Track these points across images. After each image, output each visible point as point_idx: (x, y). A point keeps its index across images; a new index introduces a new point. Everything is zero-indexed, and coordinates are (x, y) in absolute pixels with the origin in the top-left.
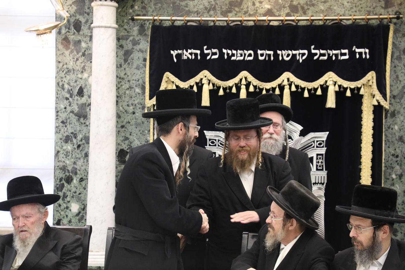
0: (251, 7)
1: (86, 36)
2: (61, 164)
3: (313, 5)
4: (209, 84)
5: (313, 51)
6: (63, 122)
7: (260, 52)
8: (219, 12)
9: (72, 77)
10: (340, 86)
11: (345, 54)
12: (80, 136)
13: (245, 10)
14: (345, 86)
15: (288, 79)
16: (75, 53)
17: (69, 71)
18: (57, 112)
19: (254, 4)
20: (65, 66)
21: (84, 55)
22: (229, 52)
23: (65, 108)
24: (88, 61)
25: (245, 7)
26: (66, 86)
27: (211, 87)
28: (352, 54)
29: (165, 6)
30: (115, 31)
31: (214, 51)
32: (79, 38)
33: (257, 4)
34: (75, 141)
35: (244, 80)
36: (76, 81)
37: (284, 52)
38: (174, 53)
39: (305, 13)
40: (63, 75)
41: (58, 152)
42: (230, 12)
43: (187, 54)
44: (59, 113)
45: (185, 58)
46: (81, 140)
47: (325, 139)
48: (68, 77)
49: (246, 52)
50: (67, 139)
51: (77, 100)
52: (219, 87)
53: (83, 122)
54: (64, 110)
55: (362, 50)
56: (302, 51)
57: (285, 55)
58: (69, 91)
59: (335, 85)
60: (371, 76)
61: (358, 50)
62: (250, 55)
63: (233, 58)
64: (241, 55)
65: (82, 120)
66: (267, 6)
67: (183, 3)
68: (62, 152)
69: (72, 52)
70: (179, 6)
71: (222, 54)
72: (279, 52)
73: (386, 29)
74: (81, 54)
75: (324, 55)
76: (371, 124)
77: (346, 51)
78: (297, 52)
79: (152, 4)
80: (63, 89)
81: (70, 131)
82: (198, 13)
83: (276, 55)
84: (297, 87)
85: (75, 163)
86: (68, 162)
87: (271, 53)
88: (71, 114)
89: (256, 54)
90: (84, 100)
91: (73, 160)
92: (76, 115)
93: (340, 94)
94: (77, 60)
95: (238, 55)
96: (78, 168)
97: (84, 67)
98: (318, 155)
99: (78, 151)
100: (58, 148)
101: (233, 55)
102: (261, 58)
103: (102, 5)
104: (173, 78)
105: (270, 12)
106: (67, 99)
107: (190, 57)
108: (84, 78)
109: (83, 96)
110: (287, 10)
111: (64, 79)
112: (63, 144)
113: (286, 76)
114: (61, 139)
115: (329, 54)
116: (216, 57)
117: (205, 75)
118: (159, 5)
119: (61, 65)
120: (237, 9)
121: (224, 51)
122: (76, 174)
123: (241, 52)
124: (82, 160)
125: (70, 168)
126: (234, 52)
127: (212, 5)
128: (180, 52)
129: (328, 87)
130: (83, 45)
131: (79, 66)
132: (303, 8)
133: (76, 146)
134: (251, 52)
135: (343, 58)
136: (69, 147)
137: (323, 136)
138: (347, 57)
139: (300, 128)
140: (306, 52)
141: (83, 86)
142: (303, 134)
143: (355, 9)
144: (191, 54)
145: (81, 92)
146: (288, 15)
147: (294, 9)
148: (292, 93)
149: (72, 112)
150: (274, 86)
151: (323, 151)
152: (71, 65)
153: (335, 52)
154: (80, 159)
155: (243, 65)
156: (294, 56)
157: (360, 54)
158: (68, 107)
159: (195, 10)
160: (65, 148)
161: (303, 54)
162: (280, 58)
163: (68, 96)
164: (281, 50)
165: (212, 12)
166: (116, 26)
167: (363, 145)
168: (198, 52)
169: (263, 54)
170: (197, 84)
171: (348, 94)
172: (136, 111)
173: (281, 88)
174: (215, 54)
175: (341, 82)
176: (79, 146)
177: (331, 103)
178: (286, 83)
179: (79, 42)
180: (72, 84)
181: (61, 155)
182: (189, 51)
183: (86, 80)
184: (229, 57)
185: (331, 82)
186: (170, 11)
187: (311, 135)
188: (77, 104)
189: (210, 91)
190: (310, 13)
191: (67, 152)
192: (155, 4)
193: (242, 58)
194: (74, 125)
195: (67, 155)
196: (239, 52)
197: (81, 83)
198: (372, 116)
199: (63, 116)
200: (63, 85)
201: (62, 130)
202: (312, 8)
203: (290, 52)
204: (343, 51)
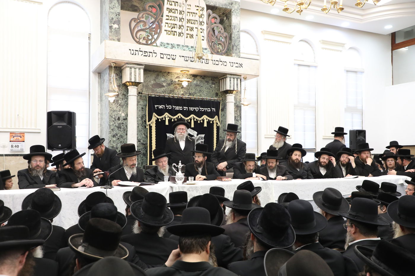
0: (177, 92)
1: (121, 98)
2: (112, 145)
3: (196, 93)
4: (168, 117)
5: (200, 108)
6: (112, 130)
7: (184, 107)
8: (167, 93)
9: (116, 113)
10: (208, 120)
11: (209, 110)
12: (119, 135)
13: (175, 93)
14: (210, 120)
15: (193, 117)
16: (117, 104)
17: (114, 111)
18: (110, 126)
19: (178, 92)
20: (113, 109)
21: (120, 105)
22: (174, 107)
23: (113, 124)
24: (121, 107)
25: (175, 92)
26: (113, 116)
27: (169, 118)
28: (211, 110)
29: (149, 89)
30: (136, 97)
31: (169, 106)
32: (118, 99)
33: (179, 92)
34: (117, 137)
35: (180, 116)
36: (117, 115)
37: (191, 108)
38: (156, 106)
39: (193, 96)
40: (112, 112)
41: (111, 141)
42: (171, 93)
43: (161, 107)
44: (111, 126)
45: (160, 108)
46: (119, 137)
47: (203, 137)
48: (114, 113)
49: (180, 107)
50: (114, 136)
51: (117, 122)
52: (172, 119)
53: (120, 130)
54: (112, 125)
55: (214, 109)
56: (197, 108)
57: (192, 109)
58: (114, 118)
59: (206, 119)
60: (216, 117)
61: (213, 109)
62: (181, 108)
63: (175, 109)
64: (178, 108)
65: (119, 129)
66: (183, 93)
67: (155, 89)
68: (112, 141)
69: (115, 104)
70: (154, 90)
71: (172, 107)
72: (190, 108)
73: (220, 103)
74: (119, 105)
75: (203, 110)
76: (216, 132)
77: (210, 109)
78: (195, 108)
79: (144, 88)
80: (112, 117)
81: (115, 133)
82: (160, 93)
83: (189, 109)
84: (196, 119)
85: (117, 145)
86: (114, 145)
87: (187, 108)
88: (115, 127)
89: (183, 108)
90: (120, 122)
91: (116, 144)
92: (117, 127)
93: (208, 122)
94: (117, 107)
95: (177, 108)
96: (118, 146)
97: (120, 109)
98: (201, 142)
99: (118, 141)
100: (110, 139)
101: (175, 108)
102: (185, 109)
103: (134, 88)
104: (156, 115)
105: (183, 94)
106: (114, 121)
107: (162, 108)
108: (120, 113)
109: (119, 120)
110: (188, 95)
111: (113, 114)
112: (112, 138)
113: (192, 116)
114: (111, 136)
115: (204, 110)
116: (171, 108)
117: (167, 115)
118: (147, 89)
119: (111, 108)
120: (173, 93)
121: (173, 106)
122: (117, 149)
123: (178, 107)
124: (119, 144)
125: (115, 147)
126: (176, 107)
127: (164, 91)
128: (158, 106)
129: (204, 120)
130: (120, 101)
131: (118, 109)
132: (193, 94)
133: (117, 139)
134: (182, 107)
135: (209, 111)
136: (115, 139)
137: (203, 136)
138: (210, 111)
139: (197, 133)
140: (198, 108)
141: (120, 117)
142: (197, 135)
143: (207, 96)
144: (162, 107)
145: (119, 119)
146: (188, 96)
147: (190, 94)
148: (194, 121)
149: (116, 126)
150: (188, 119)
151: (203, 140)
152: (115, 109)
153: (206, 109)
154: (119, 143)
155: (179, 112)
156: (195, 109)
157: (213, 110)
158: (114, 124)
159: (159, 92)
160: (113, 139)
161: (198, 109)
162: (190, 110)
163: (114, 120)
164: (190, 107)
165: (164, 93)
166: (137, 95)
167: (214, 139)
168: (164, 106)
169: (186, 108)
170: (164, 117)
171: (211, 122)
172: (139, 126)
173: (191, 119)
174: (170, 107)
175: (209, 118)
176: (118, 139)
177: (205, 125)
178: (192, 118)
179: (118, 100)
180: (115, 116)
181: (112, 142)
182: (162, 106)
183: (121, 114)
184: (174, 109)
185: (205, 119)
186: (151, 91)
187: (199, 135)
188: (118, 123)
189: (168, 120)
190: (195, 96)
191: (114, 141)
192: (145, 89)
193: (179, 109)
194: (116, 131)
195: (114, 142)
196: (177, 107)
197: (119, 115)
198: (216, 130)
199: (112, 127)
200: (112, 116)
201: (112, 133)
202: (195, 94)
203: (193, 108)
204: (209, 109)
